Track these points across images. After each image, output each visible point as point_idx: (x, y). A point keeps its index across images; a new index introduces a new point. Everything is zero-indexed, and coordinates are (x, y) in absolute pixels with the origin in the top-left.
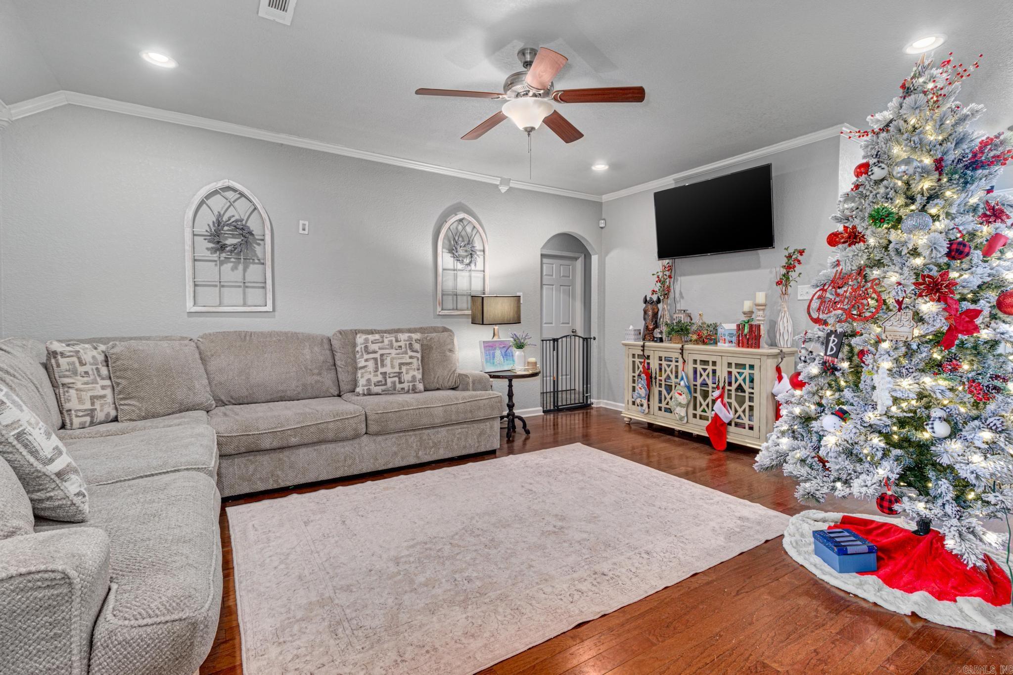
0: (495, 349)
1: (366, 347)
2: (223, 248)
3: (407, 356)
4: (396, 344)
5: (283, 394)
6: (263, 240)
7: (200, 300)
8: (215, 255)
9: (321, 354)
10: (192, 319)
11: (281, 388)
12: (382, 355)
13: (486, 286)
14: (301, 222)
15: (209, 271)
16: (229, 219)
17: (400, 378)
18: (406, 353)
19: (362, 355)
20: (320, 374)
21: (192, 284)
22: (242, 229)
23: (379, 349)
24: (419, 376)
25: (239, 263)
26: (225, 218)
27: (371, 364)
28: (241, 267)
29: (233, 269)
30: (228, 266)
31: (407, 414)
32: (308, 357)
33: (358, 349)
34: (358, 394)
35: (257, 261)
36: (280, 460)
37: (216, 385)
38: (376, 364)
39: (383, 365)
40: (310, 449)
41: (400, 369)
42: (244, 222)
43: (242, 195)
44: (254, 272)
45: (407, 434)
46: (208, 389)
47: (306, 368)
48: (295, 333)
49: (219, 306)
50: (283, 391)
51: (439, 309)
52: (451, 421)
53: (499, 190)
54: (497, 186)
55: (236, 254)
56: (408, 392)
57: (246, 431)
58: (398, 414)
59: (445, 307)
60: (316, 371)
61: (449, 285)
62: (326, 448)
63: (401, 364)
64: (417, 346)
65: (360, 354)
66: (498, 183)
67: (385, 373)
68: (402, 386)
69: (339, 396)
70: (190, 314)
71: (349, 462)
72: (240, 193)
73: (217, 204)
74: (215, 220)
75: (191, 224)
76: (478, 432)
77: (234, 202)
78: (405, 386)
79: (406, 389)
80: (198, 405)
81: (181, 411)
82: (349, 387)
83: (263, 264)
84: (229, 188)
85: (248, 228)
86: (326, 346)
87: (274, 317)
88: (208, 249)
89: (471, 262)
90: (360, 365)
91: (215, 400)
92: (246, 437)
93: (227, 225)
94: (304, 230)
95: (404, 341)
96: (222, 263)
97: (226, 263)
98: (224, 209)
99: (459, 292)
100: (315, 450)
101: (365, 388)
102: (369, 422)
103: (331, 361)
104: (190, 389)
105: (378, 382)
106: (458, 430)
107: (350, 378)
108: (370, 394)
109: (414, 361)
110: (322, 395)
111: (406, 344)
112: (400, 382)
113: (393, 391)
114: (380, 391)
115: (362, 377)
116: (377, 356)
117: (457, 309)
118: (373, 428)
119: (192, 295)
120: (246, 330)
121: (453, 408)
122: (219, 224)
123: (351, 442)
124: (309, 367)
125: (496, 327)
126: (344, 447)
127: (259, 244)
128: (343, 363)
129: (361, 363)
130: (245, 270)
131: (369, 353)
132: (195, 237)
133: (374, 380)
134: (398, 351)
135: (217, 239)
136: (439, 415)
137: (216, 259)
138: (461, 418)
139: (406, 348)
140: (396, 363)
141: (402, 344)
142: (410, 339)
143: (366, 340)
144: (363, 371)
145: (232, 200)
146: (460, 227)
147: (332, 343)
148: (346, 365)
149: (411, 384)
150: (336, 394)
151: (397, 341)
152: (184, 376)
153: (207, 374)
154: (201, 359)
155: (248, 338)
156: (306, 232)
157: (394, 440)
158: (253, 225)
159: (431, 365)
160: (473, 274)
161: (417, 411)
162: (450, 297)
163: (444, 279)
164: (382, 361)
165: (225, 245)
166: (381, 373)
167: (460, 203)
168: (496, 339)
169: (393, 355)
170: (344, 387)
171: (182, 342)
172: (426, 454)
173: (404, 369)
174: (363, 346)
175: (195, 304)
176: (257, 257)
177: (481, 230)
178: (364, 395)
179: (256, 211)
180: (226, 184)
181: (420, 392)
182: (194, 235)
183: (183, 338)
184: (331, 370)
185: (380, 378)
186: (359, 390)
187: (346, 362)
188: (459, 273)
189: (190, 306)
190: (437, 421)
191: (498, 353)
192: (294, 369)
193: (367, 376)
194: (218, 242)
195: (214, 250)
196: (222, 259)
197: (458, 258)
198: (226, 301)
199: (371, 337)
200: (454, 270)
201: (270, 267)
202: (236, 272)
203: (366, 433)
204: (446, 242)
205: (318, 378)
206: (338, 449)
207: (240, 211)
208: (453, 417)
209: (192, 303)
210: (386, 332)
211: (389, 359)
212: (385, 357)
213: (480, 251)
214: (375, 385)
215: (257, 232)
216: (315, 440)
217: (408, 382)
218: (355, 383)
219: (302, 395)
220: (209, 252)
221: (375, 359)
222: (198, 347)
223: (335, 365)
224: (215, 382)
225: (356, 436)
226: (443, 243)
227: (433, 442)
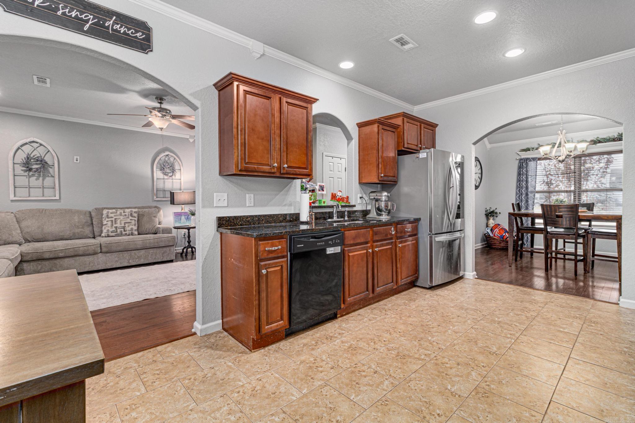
0: (182, 216)
1: (107, 215)
2: (30, 170)
3: (129, 219)
4: (123, 214)
5: (62, 237)
6: (53, 166)
7: (17, 194)
8: (26, 173)
9: (85, 219)
10: (13, 203)
11: (61, 234)
12: (115, 219)
13: (182, 186)
14: (75, 157)
15: (22, 181)
16: (34, 156)
17: (124, 229)
18: (128, 218)
19: (105, 219)
20: (83, 228)
21: (13, 187)
22: (41, 161)
23: (115, 216)
24: (135, 228)
25: (40, 176)
26: (32, 156)
27: (109, 223)
28: (41, 179)
29: (36, 180)
30: (33, 179)
31: (122, 244)
32: (76, 220)
33: (104, 216)
34: (103, 237)
35: (50, 176)
36: (55, 263)
37: (25, 233)
38: (112, 223)
39: (116, 223)
40: (71, 259)
41: (125, 225)
42: (43, 157)
43: (41, 145)
44: (48, 181)
45: (123, 252)
46: (20, 235)
47: (75, 225)
48: (71, 209)
49: (29, 196)
50: (62, 236)
51: (155, 197)
52: (147, 247)
53: (189, 141)
54: (188, 139)
55: (38, 172)
56: (129, 235)
57: (36, 251)
58: (117, 244)
59: (158, 196)
60: (81, 227)
61: (161, 186)
62: (79, 259)
63: (125, 223)
64: (136, 215)
65: (104, 218)
66: (188, 137)
67: (117, 227)
68: (125, 232)
69: (94, 238)
70: (12, 201)
71: (92, 264)
72: (40, 144)
73: (27, 149)
74: (26, 157)
75: (12, 158)
76: (163, 252)
77: (37, 148)
78: (127, 232)
79: (128, 234)
80: (14, 242)
81: (5, 244)
82: (99, 234)
83: (53, 177)
84: (33, 142)
85: (45, 160)
86: (88, 215)
87: (60, 202)
88: (22, 170)
89: (172, 175)
90: (104, 224)
91: (24, 240)
92: (36, 253)
93: (33, 159)
94: (77, 160)
95: (128, 212)
96: (30, 177)
97: (33, 177)
98: (31, 151)
99: (166, 189)
100: (73, 259)
101: (106, 234)
102: (102, 247)
103: (90, 222)
104: (10, 235)
105: (113, 231)
106: (151, 251)
107: (99, 230)
108: (108, 236)
109: (133, 222)
110: (84, 237)
111: (129, 214)
112: (125, 231)
113: (121, 235)
114: (114, 235)
115: (105, 229)
116: (113, 219)
117: (165, 198)
118: (104, 250)
119: (13, 192)
120: (43, 208)
121: (148, 241)
122: (28, 158)
123: (93, 256)
124: (77, 225)
125: (183, 206)
126: (89, 258)
127: (51, 168)
128: (97, 223)
129: (105, 222)
130: (43, 180)
131: (109, 218)
132: (15, 165)
133: (111, 230)
134: (124, 217)
135: (27, 165)
136: (139, 244)
137: (27, 175)
138: (152, 246)
139: (129, 215)
140: (123, 222)
141: (127, 214)
142: (132, 211)
143: (108, 212)
144: (105, 226)
145: (35, 147)
146: (167, 159)
147: (92, 214)
148: (98, 224)
149: (130, 232)
150: (92, 236)
151: (124, 212)
152: (7, 229)
153: (20, 228)
154: (17, 221)
155: (44, 212)
156: (78, 162)
157: (116, 255)
158: (48, 159)
159: (143, 223)
160: (174, 181)
161: (128, 242)
162: (162, 192)
163: (158, 183)
164: (115, 221)
165: (31, 168)
166: (115, 227)
167: (167, 147)
168: (182, 211)
169: (121, 219)
170: (96, 234)
171: (6, 214)
172: (134, 261)
173: (127, 225)
174: (106, 215)
175: (15, 196)
176: (50, 174)
177: (178, 160)
178: (106, 237)
179: (49, 152)
180: (32, 140)
181: (135, 235)
182: (14, 164)
183: (7, 212)
184: (90, 226)
185: (114, 229)
186: (103, 235)
187: (98, 222)
188: (166, 180)
189: (12, 197)
190: (139, 247)
191: (183, 218)
192: (68, 226)
193: (107, 228)
194: (28, 167)
195: (25, 171)
196: (30, 175)
197: (165, 174)
198: (32, 194)
199: (110, 211)
200: (164, 179)
201: (58, 178)
202: (38, 181)
203: (101, 252)
204: (159, 165)
205: (82, 230)
206: (85, 259)
207: (39, 152)
208: (148, 245)
209: (13, 196)
210: (118, 208)
211: (119, 221)
212: (117, 220)
213: (179, 170)
214: (111, 232)
215: (50, 163)
216: (73, 255)
217: (129, 231)
218: (102, 232)
219: (73, 238)
220: (23, 172)
221: (112, 221)
222: (15, 216)
223: (92, 224)
224: (24, 232)
225: (95, 253)
226: (157, 166)
227: (137, 256)
